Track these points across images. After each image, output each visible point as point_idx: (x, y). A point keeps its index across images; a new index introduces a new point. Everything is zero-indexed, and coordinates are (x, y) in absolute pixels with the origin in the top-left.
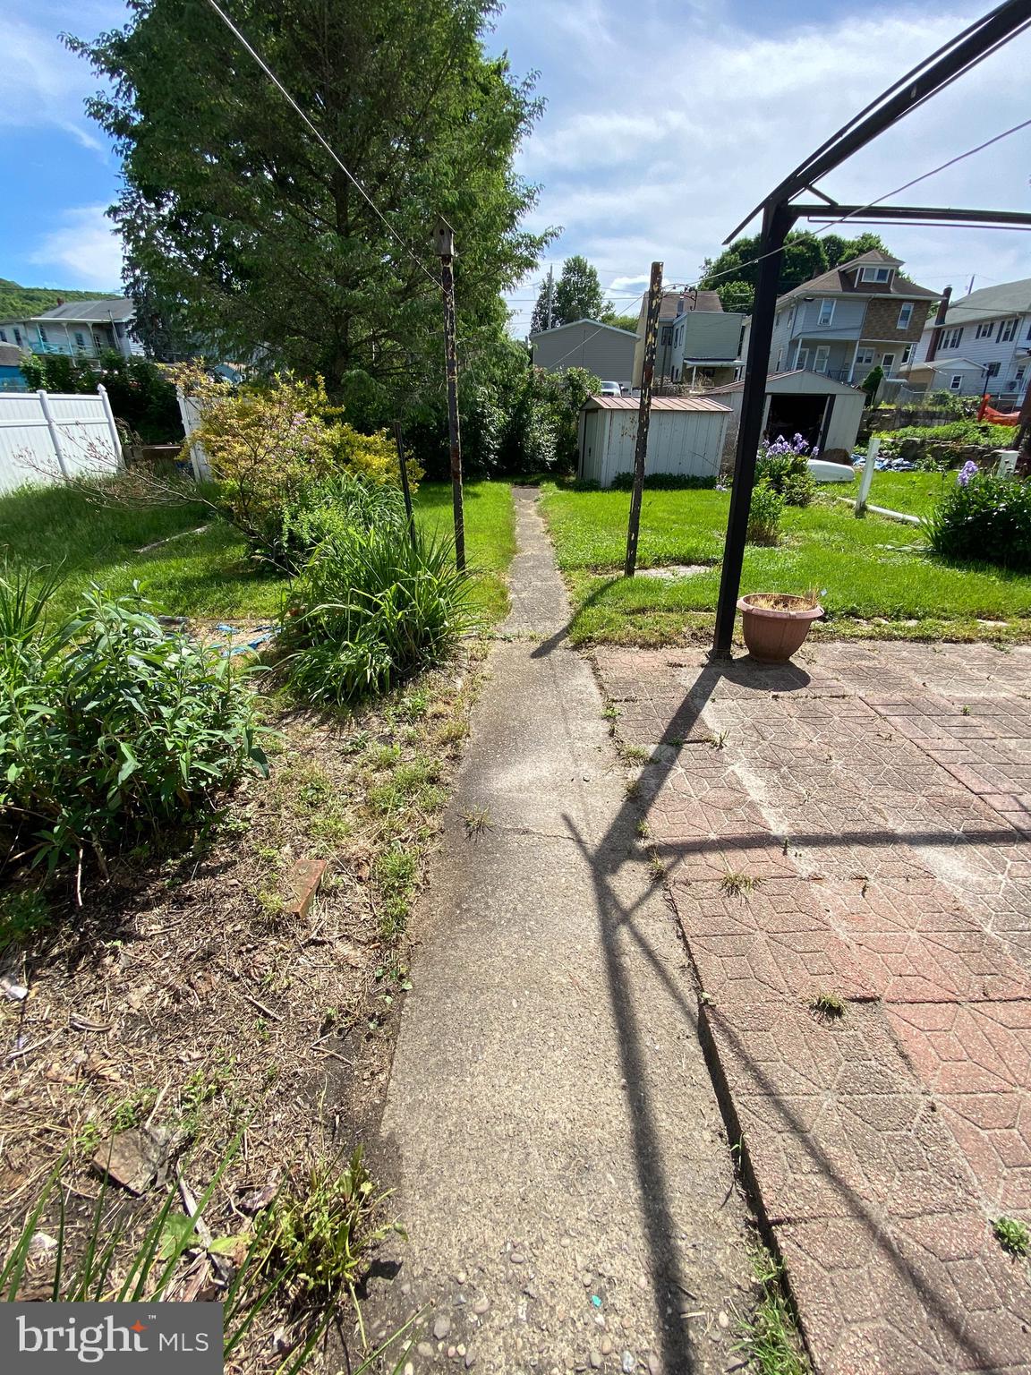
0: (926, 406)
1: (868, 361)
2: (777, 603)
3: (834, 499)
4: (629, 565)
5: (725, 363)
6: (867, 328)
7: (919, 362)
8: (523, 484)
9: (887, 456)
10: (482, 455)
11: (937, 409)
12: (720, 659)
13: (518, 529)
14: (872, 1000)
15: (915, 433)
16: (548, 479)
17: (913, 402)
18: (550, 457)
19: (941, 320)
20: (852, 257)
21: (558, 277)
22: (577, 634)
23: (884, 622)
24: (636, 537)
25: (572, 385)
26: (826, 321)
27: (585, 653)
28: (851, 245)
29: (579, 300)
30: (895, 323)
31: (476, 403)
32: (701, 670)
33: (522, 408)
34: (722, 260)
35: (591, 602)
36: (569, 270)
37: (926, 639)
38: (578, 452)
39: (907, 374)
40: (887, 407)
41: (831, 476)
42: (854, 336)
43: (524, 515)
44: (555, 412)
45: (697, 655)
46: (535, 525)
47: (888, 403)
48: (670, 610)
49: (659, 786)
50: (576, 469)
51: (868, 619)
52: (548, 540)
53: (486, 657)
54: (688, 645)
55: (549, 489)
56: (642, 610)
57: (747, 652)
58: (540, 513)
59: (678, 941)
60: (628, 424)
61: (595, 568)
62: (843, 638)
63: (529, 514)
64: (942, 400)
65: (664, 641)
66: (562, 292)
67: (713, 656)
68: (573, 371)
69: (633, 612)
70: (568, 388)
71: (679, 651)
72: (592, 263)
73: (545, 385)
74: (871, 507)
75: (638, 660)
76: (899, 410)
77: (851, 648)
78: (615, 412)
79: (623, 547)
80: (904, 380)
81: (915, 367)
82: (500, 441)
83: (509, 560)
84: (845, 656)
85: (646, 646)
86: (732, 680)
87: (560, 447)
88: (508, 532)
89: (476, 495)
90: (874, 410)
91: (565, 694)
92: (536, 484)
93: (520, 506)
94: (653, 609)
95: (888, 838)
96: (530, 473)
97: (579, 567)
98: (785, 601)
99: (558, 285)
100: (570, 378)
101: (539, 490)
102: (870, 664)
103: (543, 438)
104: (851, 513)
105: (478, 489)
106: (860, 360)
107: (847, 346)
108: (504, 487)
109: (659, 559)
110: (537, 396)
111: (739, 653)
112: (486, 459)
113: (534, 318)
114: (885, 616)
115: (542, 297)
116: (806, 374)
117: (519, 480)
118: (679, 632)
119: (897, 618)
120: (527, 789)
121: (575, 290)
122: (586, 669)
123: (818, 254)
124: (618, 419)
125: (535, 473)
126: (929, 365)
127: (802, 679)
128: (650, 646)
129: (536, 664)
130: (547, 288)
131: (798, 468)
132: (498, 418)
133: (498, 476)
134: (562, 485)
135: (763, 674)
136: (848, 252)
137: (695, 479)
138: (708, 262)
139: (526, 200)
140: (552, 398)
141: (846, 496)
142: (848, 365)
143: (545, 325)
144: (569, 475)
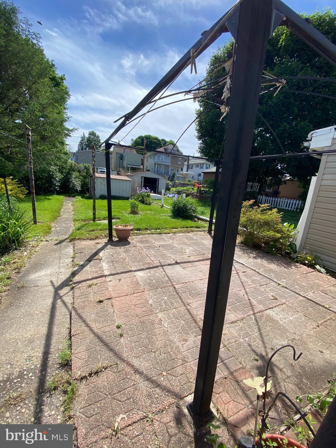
0: (186, 182)
1: (173, 170)
2: (124, 226)
3: (157, 204)
4: (94, 219)
5: (138, 167)
6: (172, 162)
7: (185, 171)
8: (69, 196)
9: (174, 194)
10: (53, 187)
11: (189, 183)
12: (110, 241)
13: (62, 210)
14: (111, 298)
15: (180, 189)
16: (78, 195)
17: (183, 181)
18: (79, 189)
19: (188, 163)
20: (168, 145)
21: (87, 135)
22: (72, 237)
23: (153, 230)
24: (95, 212)
25: (86, 169)
26: (162, 160)
27: (73, 242)
28: (168, 142)
29: (94, 143)
30: (178, 162)
31: (50, 171)
32: (105, 244)
33: (68, 173)
34: (136, 140)
35: (79, 229)
36: (90, 134)
37: (160, 234)
38: (89, 188)
39: (182, 174)
40: (177, 182)
41: (158, 198)
42: (169, 164)
43: (66, 206)
44: (81, 176)
45: (106, 240)
46: (70, 208)
47: (178, 181)
48: (101, 230)
49: (81, 271)
50: (89, 192)
51: (150, 230)
52: (73, 213)
53: (38, 246)
54: (104, 238)
55: (79, 198)
56: (93, 231)
57: (118, 239)
58: (72, 205)
59: (72, 299)
60: (102, 181)
61: (85, 220)
62: (143, 234)
63: (69, 205)
64: (189, 181)
65: (97, 238)
66: (88, 140)
67: (109, 240)
68: (86, 165)
69: (90, 231)
70: (85, 169)
71: (100, 240)
72: (98, 133)
73: (76, 168)
74: (164, 206)
75: (88, 243)
76: (180, 183)
77: (144, 236)
78: (98, 178)
79: (92, 214)
80: (181, 176)
81: (184, 173)
82: (60, 183)
83: (56, 219)
84: (142, 238)
85: (91, 239)
86: (111, 245)
87: (82, 186)
88: (59, 211)
89: (49, 199)
90: (175, 182)
91: (62, 253)
92: (74, 196)
93: (66, 203)
94: (96, 230)
95: (131, 271)
96: (72, 193)
97: (79, 220)
98: (126, 226)
99: (87, 138)
100: (85, 167)
101: (74, 198)
102: (145, 239)
103: (77, 183)
104: (160, 207)
105: (51, 197)
106: (171, 170)
107: (168, 166)
108: (62, 197)
109: (105, 218)
110: (74, 171)
111: (115, 239)
112: (54, 188)
113: (79, 146)
114: (154, 229)
115: (81, 140)
116: (152, 173)
117: (68, 195)
118: (101, 235)
119: (156, 230)
120: (41, 277)
121: (93, 140)
122: (71, 247)
123: (160, 143)
124: (99, 180)
125: (74, 193)
126: (187, 173)
127: (129, 243)
128: (92, 239)
129: (55, 247)
130: (83, 138)
131: (148, 196)
132: (59, 176)
133: (59, 193)
134: (82, 197)
135: (120, 243)
136: (167, 143)
137: (124, 197)
138: (132, 140)
139: (67, 119)
140: (79, 171)
141: (160, 203)
142: (169, 171)
143: (82, 149)
144: (87, 194)
